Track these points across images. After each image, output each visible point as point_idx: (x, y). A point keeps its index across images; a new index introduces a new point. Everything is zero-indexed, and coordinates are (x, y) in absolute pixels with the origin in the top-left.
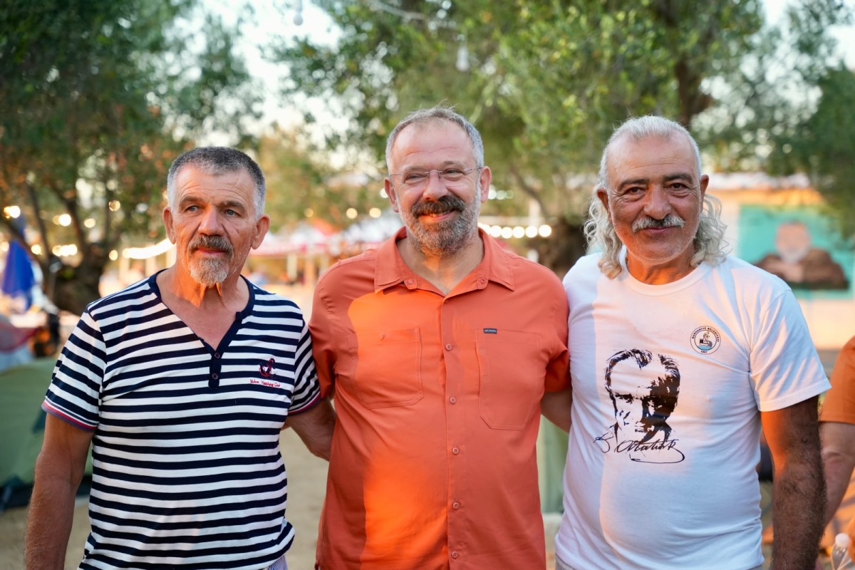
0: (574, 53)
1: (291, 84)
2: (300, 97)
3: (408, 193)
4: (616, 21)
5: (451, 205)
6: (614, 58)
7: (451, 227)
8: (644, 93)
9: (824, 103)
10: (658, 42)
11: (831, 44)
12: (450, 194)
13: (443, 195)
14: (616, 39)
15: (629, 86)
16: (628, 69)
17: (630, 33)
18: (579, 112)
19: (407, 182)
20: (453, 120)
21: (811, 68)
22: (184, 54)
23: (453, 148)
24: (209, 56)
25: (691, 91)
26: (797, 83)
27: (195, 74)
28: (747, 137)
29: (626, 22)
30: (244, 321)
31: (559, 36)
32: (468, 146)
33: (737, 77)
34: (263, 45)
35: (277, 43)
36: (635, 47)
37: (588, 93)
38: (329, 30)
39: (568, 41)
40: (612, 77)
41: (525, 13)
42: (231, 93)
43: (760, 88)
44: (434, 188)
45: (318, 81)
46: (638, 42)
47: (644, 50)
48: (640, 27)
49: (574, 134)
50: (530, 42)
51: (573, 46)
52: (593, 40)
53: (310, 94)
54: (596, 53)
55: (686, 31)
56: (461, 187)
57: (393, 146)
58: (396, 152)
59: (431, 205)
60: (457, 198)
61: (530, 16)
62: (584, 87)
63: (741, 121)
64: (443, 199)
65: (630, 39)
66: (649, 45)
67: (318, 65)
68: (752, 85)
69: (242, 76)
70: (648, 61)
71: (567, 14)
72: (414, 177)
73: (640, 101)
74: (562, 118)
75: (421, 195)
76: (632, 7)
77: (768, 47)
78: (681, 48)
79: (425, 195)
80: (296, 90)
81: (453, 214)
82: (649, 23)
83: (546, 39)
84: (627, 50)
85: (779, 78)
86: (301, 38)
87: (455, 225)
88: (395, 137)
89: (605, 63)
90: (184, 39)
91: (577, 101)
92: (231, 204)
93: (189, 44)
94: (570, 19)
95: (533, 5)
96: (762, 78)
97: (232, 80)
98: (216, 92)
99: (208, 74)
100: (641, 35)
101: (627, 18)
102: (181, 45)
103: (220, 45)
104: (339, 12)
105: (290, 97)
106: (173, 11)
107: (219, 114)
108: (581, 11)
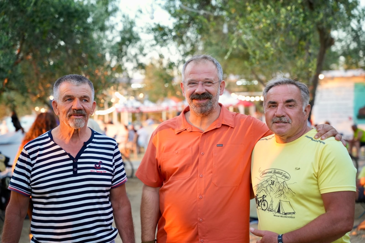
0: (269, 25)
1: (154, 42)
2: (158, 47)
3: (189, 90)
4: (287, 10)
5: (207, 96)
6: (287, 25)
7: (206, 105)
8: (300, 40)
10: (305, 19)
12: (206, 91)
13: (204, 92)
14: (287, 18)
15: (294, 37)
16: (293, 30)
17: (293, 15)
18: (272, 49)
19: (189, 85)
20: (210, 61)
22: (114, 31)
23: (209, 73)
24: (124, 32)
25: (326, 37)
27: (118, 39)
29: (291, 10)
30: (87, 146)
31: (262, 18)
32: (216, 72)
33: (349, 29)
34: (142, 27)
35: (148, 26)
36: (295, 21)
37: (276, 41)
38: (169, 19)
39: (266, 20)
40: (286, 33)
41: (249, 9)
42: (133, 46)
43: (359, 33)
44: (199, 89)
45: (165, 41)
46: (297, 19)
47: (299, 22)
48: (298, 12)
49: (270, 58)
50: (251, 21)
51: (268, 22)
52: (277, 19)
53: (162, 46)
54: (279, 23)
55: (318, 13)
56: (211, 89)
57: (185, 70)
58: (186, 72)
59: (198, 96)
60: (209, 94)
61: (251, 9)
62: (274, 39)
63: (352, 47)
64: (203, 94)
65: (293, 17)
66: (301, 19)
67: (164, 34)
68: (356, 32)
69: (138, 39)
70: (301, 26)
71: (266, 8)
72: (192, 84)
73: (299, 43)
74: (265, 52)
75: (194, 91)
76: (294, 4)
78: (316, 20)
79: (196, 91)
80: (157, 44)
81: (207, 100)
82: (301, 10)
83: (257, 19)
84: (292, 22)
86: (157, 23)
87: (207, 105)
88: (186, 66)
89: (283, 28)
90: (114, 25)
91: (271, 44)
92: (85, 97)
93: (116, 27)
94: (268, 10)
95: (252, 5)
96: (360, 29)
97: (133, 41)
98: (127, 46)
99: (123, 39)
100: (297, 15)
101: (291, 8)
102: (112, 27)
103: (129, 26)
104: (173, 12)
105: (154, 47)
106: (108, 14)
107: (129, 55)
108: (272, 7)
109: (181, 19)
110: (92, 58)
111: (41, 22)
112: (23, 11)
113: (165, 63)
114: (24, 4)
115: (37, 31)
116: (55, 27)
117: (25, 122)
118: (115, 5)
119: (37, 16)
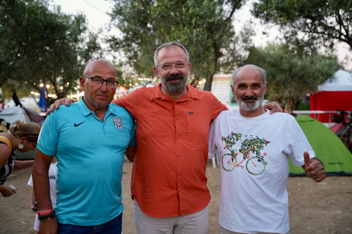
0: (186, 39)
1: (110, 49)
2: (113, 52)
3: (164, 72)
4: (197, 31)
5: (180, 77)
6: (196, 41)
8: (205, 51)
9: (250, 55)
10: (208, 37)
11: (251, 40)
12: (179, 73)
13: (177, 73)
14: (197, 36)
15: (201, 48)
16: (201, 44)
17: (201, 34)
20: (179, 46)
21: (246, 46)
22: (84, 43)
23: (180, 56)
24: (90, 43)
25: (218, 51)
26: (243, 50)
27: (86, 48)
28: (232, 64)
31: (182, 35)
32: (185, 55)
33: (229, 49)
34: (102, 38)
35: (106, 37)
36: (202, 38)
39: (184, 36)
40: (196, 46)
41: (173, 29)
42: (96, 52)
43: (234, 52)
44: (174, 70)
46: (203, 37)
48: (204, 33)
50: (174, 36)
51: (186, 37)
52: (191, 36)
53: (115, 51)
54: (192, 39)
55: (216, 34)
56: (183, 70)
57: (157, 55)
58: (159, 57)
59: (173, 77)
60: (182, 74)
63: (230, 60)
64: (177, 74)
65: (201, 36)
66: (206, 37)
67: (117, 43)
68: (232, 51)
69: (99, 48)
70: (206, 42)
71: (184, 29)
72: (167, 66)
75: (169, 73)
76: (201, 27)
77: (236, 41)
78: (214, 39)
79: (171, 73)
82: (206, 32)
83: (178, 36)
84: (200, 39)
85: (239, 49)
86: (112, 36)
88: (158, 52)
89: (194, 42)
90: (83, 38)
93: (85, 40)
94: (185, 31)
95: (175, 27)
96: (235, 49)
97: (96, 49)
98: (92, 52)
99: (89, 47)
100: (204, 35)
101: (200, 30)
102: (82, 40)
103: (93, 40)
104: (123, 29)
105: (110, 52)
106: (81, 31)
107: (93, 58)
108: (188, 28)
109: (128, 34)
110: (68, 58)
111: (33, 33)
112: (20, 24)
113: (117, 63)
114: (21, 19)
115: (30, 38)
116: (42, 36)
117: (23, 101)
118: (84, 25)
119: (30, 28)
